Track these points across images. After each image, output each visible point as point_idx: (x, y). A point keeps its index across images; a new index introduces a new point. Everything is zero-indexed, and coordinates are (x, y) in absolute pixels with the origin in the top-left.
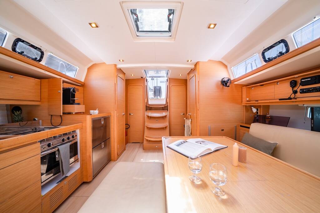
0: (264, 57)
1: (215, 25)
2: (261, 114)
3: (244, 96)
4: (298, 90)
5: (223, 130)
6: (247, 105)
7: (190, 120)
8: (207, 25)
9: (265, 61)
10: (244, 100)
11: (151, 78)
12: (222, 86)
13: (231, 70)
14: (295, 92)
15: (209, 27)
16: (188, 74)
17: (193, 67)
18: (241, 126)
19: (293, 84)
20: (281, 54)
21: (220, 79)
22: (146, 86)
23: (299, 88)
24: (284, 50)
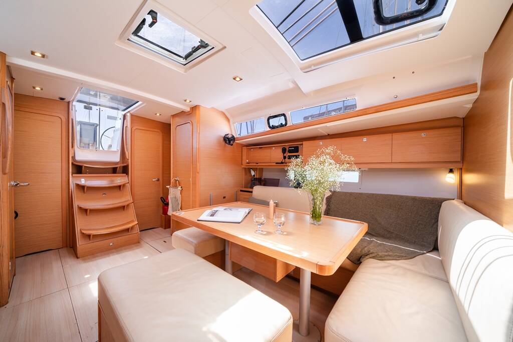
0: (269, 123)
1: (241, 79)
2: (258, 177)
3: (244, 157)
4: (287, 156)
5: (224, 197)
6: (247, 167)
7: (179, 188)
8: (233, 76)
9: (270, 127)
10: (244, 163)
11: (83, 105)
12: (224, 143)
13: (234, 126)
14: (285, 158)
15: (234, 79)
16: (174, 116)
17: (187, 109)
18: (241, 191)
19: (284, 151)
20: (282, 125)
21: (223, 135)
22: (72, 119)
23: (287, 154)
24: (284, 123)
